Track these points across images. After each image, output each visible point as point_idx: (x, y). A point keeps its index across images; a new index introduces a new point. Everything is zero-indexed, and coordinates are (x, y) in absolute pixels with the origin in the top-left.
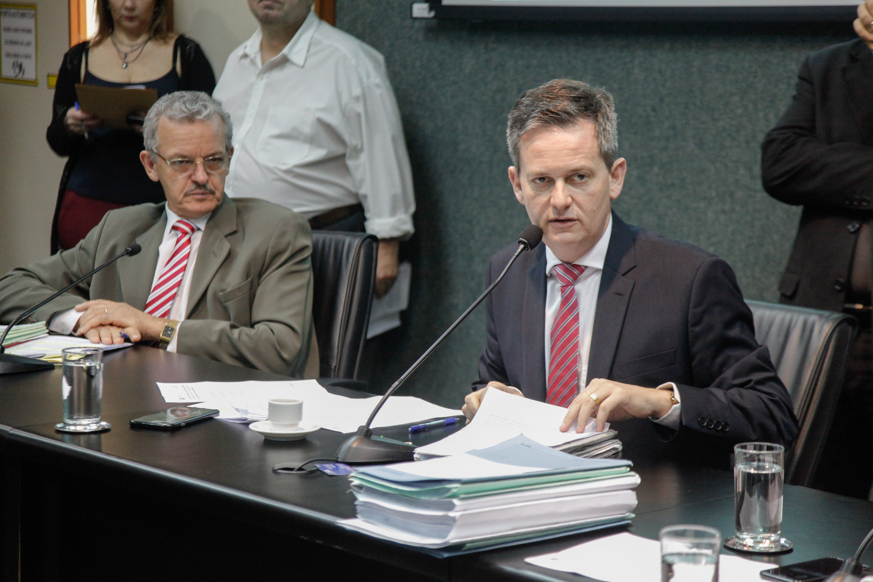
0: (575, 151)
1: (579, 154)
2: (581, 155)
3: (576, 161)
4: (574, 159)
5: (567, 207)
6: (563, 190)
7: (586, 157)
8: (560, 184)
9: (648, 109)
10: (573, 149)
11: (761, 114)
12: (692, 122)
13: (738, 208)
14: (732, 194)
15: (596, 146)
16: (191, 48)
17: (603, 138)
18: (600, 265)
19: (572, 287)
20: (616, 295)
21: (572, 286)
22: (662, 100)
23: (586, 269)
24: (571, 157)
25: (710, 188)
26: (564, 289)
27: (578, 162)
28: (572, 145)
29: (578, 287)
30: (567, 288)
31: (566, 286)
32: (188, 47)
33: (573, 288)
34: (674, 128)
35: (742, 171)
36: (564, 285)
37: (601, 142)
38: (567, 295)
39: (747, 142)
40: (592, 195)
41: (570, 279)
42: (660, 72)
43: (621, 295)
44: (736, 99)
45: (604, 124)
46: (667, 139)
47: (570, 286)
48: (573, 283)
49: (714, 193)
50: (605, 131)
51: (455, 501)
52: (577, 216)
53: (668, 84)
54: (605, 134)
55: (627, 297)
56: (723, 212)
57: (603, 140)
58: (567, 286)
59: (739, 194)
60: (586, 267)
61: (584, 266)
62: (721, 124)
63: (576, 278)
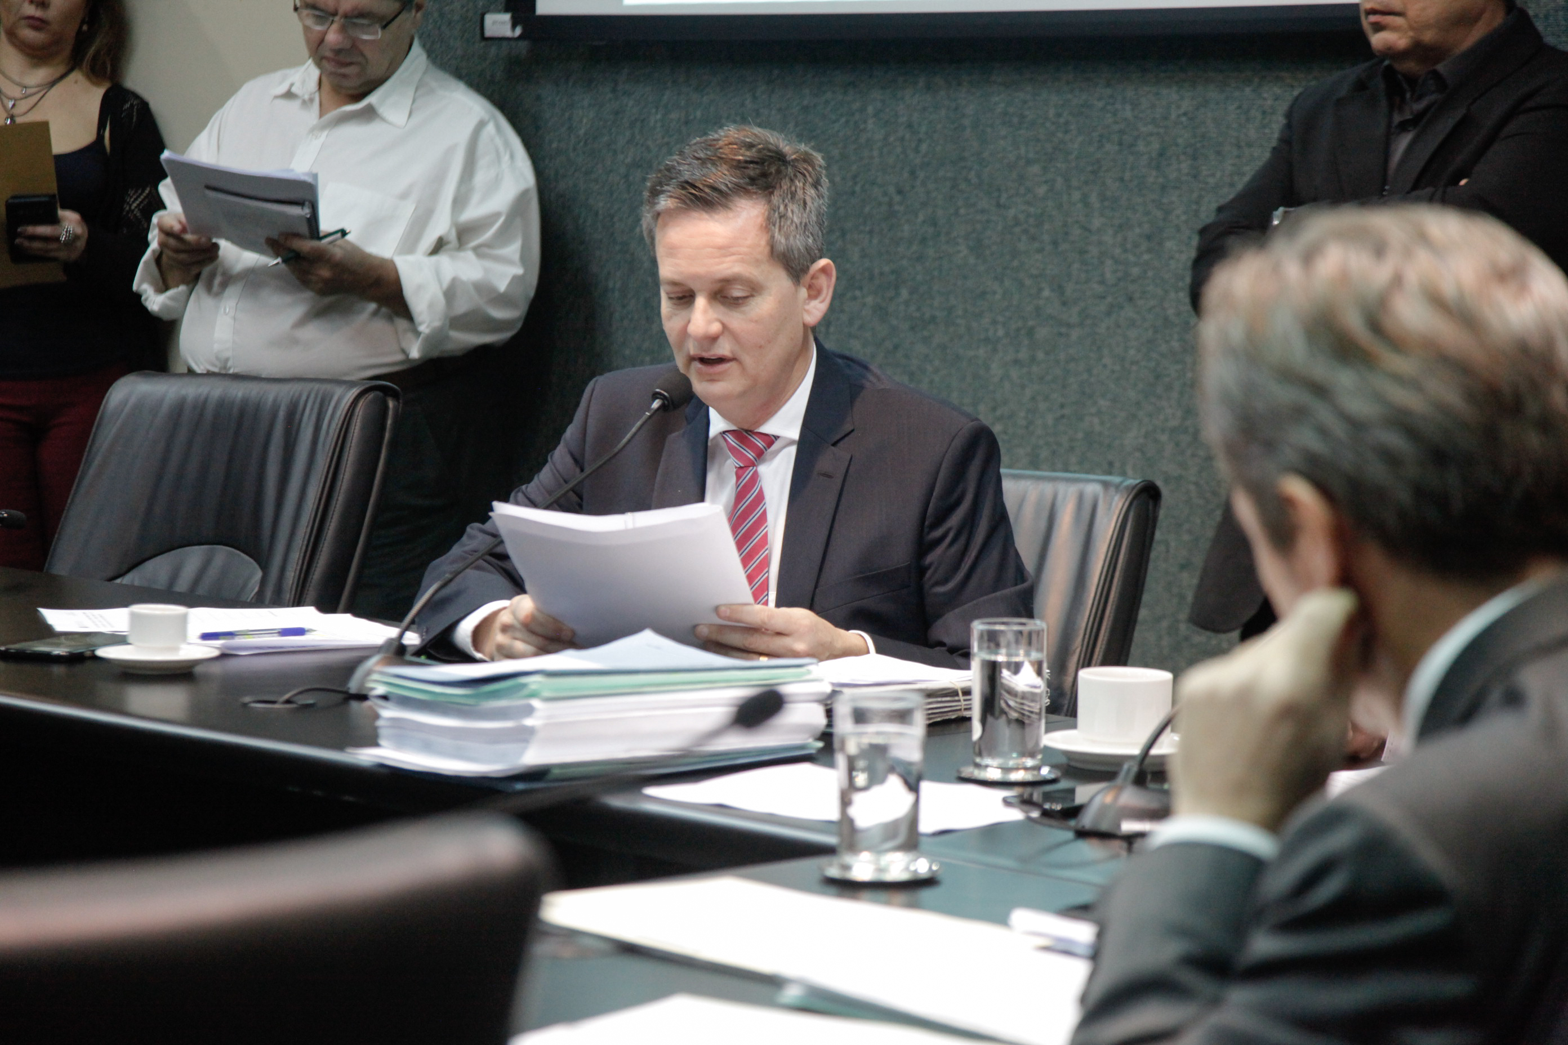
0: (724, 250)
1: (730, 255)
2: (734, 258)
3: (725, 266)
4: (723, 263)
5: (713, 339)
6: (705, 312)
7: (742, 261)
8: (701, 302)
9: (892, 190)
10: (720, 248)
11: (1076, 195)
12: (962, 211)
13: (1040, 355)
14: (1031, 332)
15: (763, 242)
16: (132, 106)
17: (777, 230)
18: (794, 433)
19: (755, 468)
20: (821, 478)
21: (753, 466)
22: (913, 173)
23: (776, 440)
24: (717, 260)
25: (994, 322)
26: (741, 472)
27: (728, 267)
28: (720, 241)
29: (763, 469)
30: (747, 470)
31: (745, 467)
32: (127, 106)
33: (756, 472)
34: (934, 223)
35: (1046, 293)
36: (742, 465)
37: (773, 237)
38: (746, 482)
39: (1055, 243)
40: (756, 322)
41: (750, 455)
42: (910, 126)
43: (830, 477)
44: (1035, 169)
45: (782, 208)
46: (924, 240)
47: (751, 468)
48: (755, 462)
49: (1001, 333)
50: (783, 220)
51: (536, 703)
52: (732, 352)
53: (924, 147)
54: (782, 224)
55: (839, 481)
56: (1016, 362)
57: (776, 235)
58: (747, 467)
59: (1043, 333)
60: (777, 437)
61: (773, 436)
62: (1012, 212)
63: (760, 455)
